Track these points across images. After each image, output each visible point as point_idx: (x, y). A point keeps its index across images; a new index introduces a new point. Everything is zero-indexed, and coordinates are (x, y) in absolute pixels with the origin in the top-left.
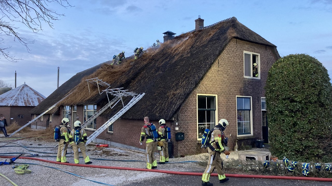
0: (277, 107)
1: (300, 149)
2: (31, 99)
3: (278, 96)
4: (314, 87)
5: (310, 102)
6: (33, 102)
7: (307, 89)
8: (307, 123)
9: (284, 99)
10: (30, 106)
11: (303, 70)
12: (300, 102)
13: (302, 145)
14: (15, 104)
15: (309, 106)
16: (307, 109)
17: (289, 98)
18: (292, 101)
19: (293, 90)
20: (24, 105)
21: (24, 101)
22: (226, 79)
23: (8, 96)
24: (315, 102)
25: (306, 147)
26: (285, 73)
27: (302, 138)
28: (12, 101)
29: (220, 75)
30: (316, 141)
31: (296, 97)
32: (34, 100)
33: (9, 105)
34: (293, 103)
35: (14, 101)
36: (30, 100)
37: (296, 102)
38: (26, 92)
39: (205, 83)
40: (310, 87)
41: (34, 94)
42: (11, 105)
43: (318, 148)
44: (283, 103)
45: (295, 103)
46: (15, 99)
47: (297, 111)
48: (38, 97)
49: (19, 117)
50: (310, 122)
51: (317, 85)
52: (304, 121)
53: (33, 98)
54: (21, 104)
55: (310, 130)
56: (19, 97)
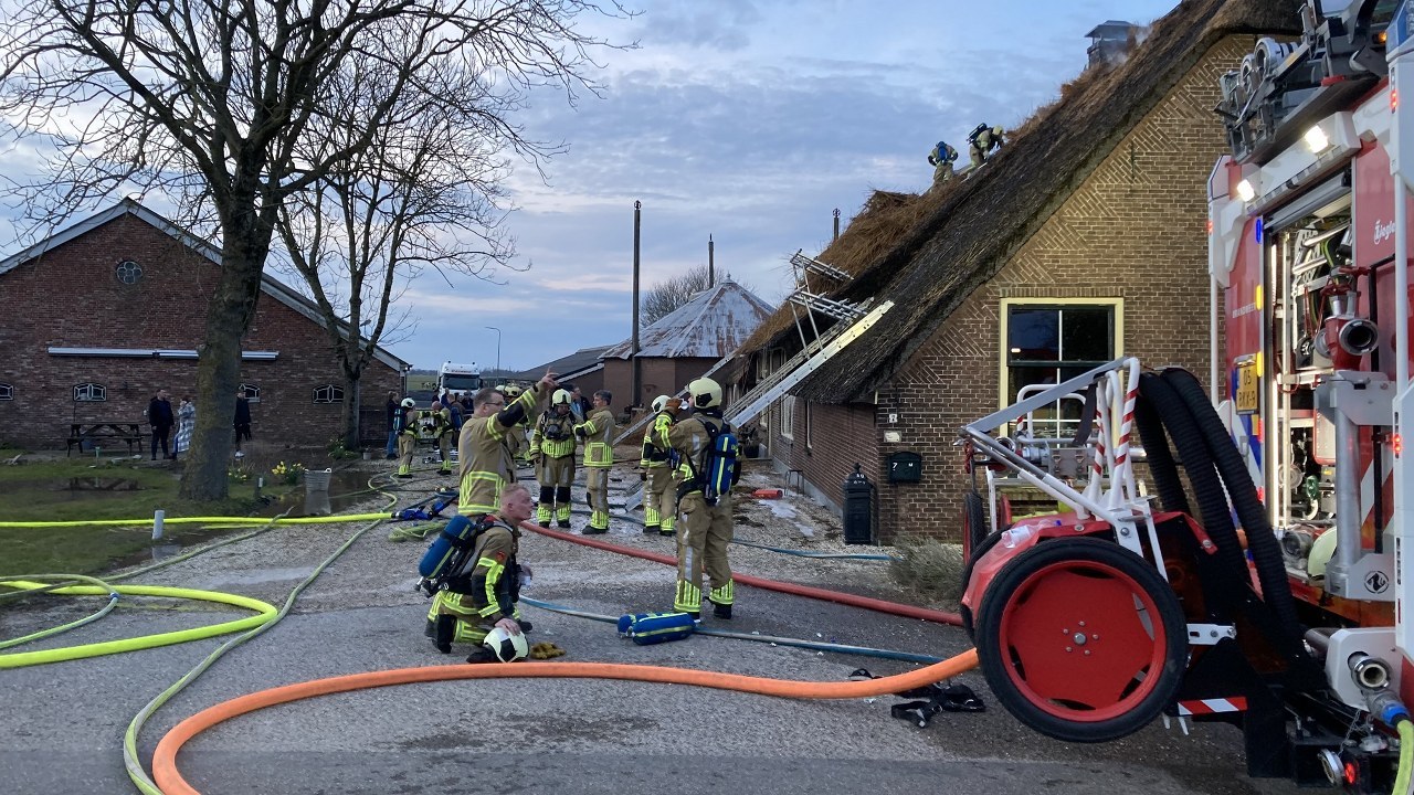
14: (688, 351)
20: (716, 355)
21: (718, 338)
23: (676, 324)
28: (682, 339)
29: (1140, 210)
33: (671, 355)
35: (688, 339)
36: (738, 337)
38: (728, 307)
39: (1048, 252)
41: (752, 315)
42: (676, 353)
46: (692, 334)
53: (748, 330)
54: (706, 351)
56: (705, 328)
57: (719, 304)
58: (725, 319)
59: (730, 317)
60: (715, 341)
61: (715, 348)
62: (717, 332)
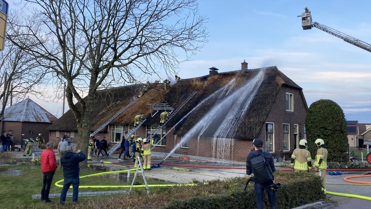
0: (316, 132)
1: (330, 158)
2: (40, 114)
3: (317, 126)
4: (338, 121)
5: (336, 130)
6: (43, 118)
7: (335, 122)
8: (334, 143)
9: (321, 128)
10: (42, 122)
11: (332, 111)
12: (330, 130)
13: (332, 155)
14: (27, 120)
15: (336, 132)
16: (334, 134)
17: (324, 127)
18: (326, 129)
19: (327, 122)
20: (36, 121)
21: (34, 116)
22: (278, 112)
24: (339, 130)
25: (334, 157)
26: (322, 112)
27: (331, 152)
28: (23, 116)
30: (340, 153)
31: (328, 127)
32: (43, 116)
33: (21, 121)
34: (326, 131)
35: (25, 116)
36: (40, 116)
37: (328, 129)
38: (33, 107)
40: (336, 121)
41: (41, 109)
42: (23, 120)
43: (340, 157)
44: (320, 130)
45: (328, 131)
46: (25, 114)
47: (329, 135)
48: (46, 112)
49: (30, 133)
50: (336, 142)
51: (339, 120)
52: (333, 141)
53: (42, 114)
54: (32, 120)
55: (336, 147)
56: (28, 113)
57: (29, 106)
58: (33, 111)
59: (34, 110)
60: (33, 117)
61: (34, 119)
62: (32, 114)
